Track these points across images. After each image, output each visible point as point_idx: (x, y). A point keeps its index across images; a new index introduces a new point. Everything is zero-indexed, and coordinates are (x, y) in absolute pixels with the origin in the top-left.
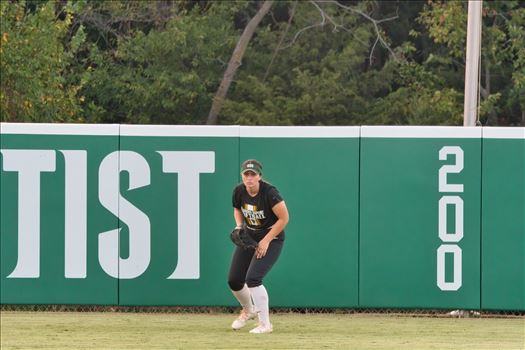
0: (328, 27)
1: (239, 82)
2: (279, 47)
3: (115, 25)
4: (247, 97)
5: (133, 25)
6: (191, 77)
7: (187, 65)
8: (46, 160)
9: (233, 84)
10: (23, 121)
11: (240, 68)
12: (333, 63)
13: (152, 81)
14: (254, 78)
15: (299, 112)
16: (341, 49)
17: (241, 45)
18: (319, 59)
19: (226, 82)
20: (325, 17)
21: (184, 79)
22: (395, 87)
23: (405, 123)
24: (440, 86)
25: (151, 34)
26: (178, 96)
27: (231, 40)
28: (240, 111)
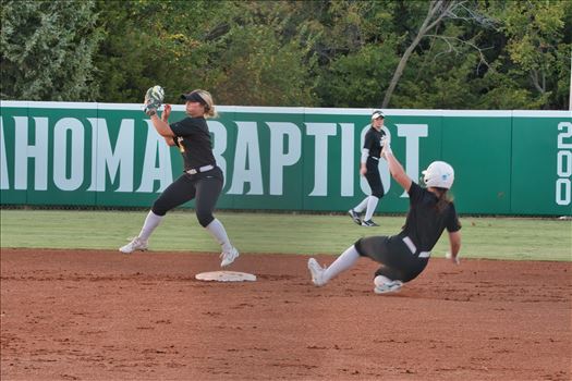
0: (453, 53)
1: (401, 85)
2: (423, 64)
3: (328, 52)
4: (405, 93)
5: (338, 51)
6: (372, 82)
7: (370, 75)
8: (331, 129)
9: (397, 86)
10: (282, 106)
11: (402, 76)
12: (455, 74)
13: (349, 84)
14: (409, 82)
15: (437, 102)
16: (459, 66)
17: (402, 63)
18: (447, 71)
19: (393, 84)
20: (451, 47)
21: (368, 84)
22: (491, 88)
23: (497, 108)
24: (516, 88)
25: (349, 57)
26: (365, 93)
27: (395, 60)
28: (402, 101)
